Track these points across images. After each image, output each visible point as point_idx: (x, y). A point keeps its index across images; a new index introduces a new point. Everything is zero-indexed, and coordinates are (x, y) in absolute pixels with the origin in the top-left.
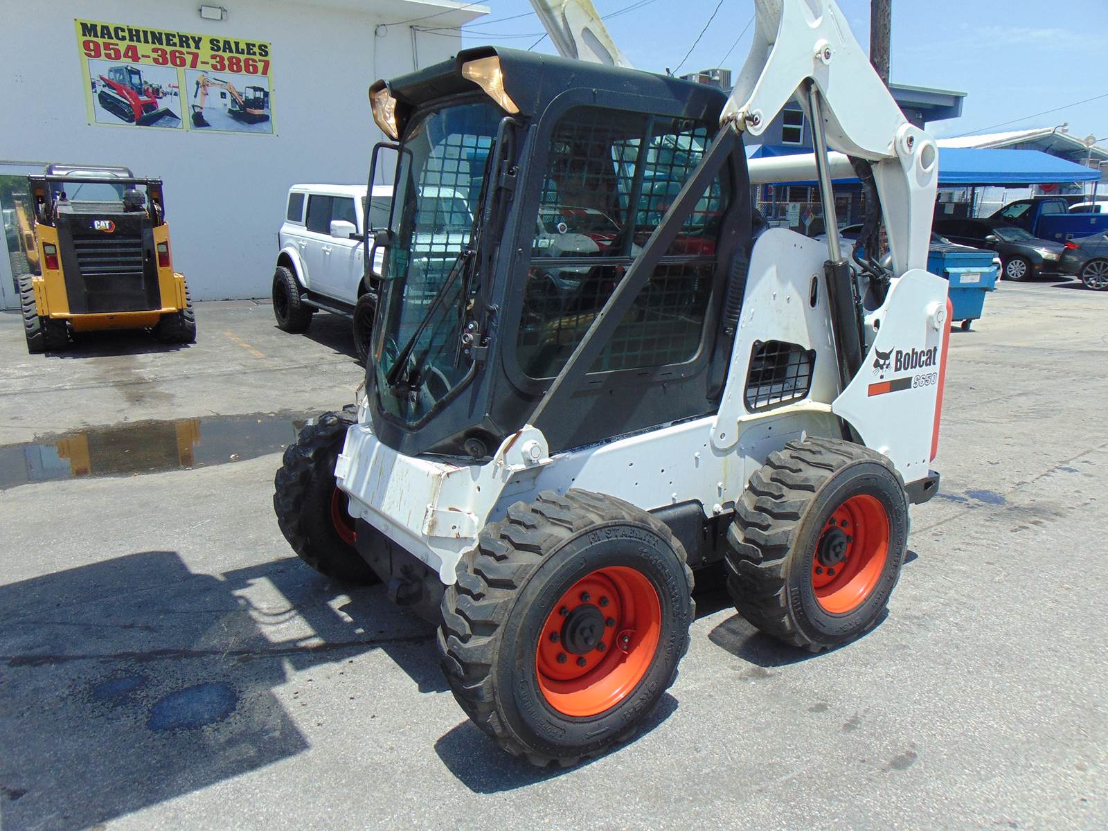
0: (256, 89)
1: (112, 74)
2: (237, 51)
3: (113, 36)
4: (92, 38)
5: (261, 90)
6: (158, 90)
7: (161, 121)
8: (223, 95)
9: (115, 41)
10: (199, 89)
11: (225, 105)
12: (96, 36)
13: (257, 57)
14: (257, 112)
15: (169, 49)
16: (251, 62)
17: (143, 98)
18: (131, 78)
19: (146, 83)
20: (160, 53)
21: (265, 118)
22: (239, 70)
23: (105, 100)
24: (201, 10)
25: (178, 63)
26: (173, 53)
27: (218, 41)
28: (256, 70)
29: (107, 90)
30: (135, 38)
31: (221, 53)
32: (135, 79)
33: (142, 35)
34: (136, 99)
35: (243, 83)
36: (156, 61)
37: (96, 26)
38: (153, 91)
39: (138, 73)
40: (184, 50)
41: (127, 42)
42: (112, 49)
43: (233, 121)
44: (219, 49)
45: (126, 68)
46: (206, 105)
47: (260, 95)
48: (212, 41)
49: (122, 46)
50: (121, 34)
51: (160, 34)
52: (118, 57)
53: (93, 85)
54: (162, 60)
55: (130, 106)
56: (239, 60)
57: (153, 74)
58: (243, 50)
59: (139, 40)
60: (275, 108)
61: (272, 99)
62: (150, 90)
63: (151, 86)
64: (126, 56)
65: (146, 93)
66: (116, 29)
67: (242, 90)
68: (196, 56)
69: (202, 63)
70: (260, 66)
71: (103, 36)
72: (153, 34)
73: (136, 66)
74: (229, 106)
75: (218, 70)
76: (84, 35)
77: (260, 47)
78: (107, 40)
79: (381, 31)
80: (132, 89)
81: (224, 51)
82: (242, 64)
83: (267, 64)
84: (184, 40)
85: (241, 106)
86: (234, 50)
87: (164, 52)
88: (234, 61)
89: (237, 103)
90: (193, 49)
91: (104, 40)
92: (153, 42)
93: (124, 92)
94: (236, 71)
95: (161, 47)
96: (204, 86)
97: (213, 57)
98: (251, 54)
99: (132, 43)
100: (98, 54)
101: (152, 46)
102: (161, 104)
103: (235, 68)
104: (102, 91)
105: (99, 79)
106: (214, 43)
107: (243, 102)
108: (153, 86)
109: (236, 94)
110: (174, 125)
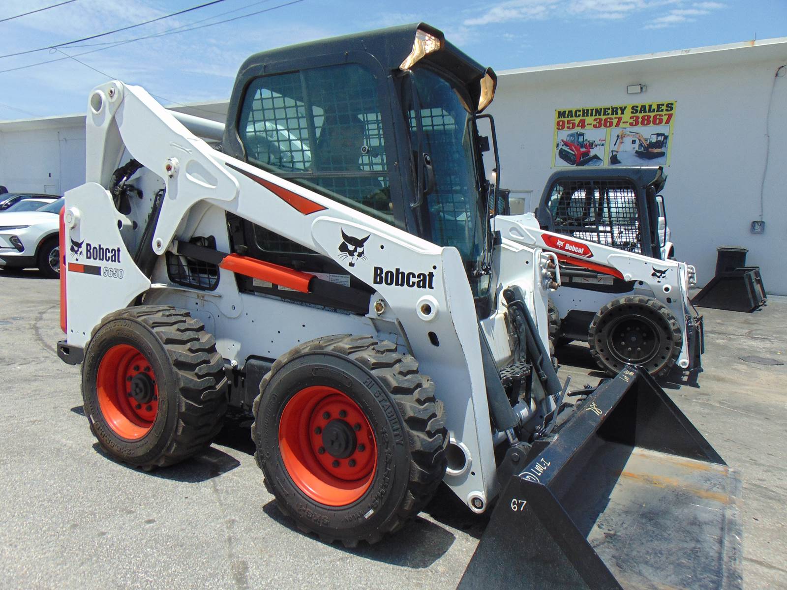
0: (658, 135)
1: (569, 138)
2: (650, 111)
3: (574, 114)
4: (562, 119)
5: (663, 135)
6: (592, 143)
7: (590, 163)
8: (634, 142)
9: (574, 118)
10: (619, 140)
11: (634, 148)
12: (564, 117)
13: (665, 112)
14: (657, 151)
15: (603, 117)
16: (658, 117)
17: (583, 150)
18: (578, 138)
19: (586, 140)
20: (598, 121)
21: (662, 154)
22: (648, 123)
23: (561, 153)
24: (628, 89)
25: (608, 125)
26: (606, 120)
27: (637, 107)
28: (661, 122)
29: (565, 148)
30: (585, 114)
31: (638, 114)
32: (581, 139)
33: (590, 111)
34: (578, 150)
35: (649, 133)
36: (595, 126)
37: (566, 111)
38: (589, 145)
39: (583, 135)
40: (613, 117)
41: (581, 118)
42: (571, 123)
43: (637, 159)
44: (637, 111)
45: (577, 133)
46: (621, 150)
47: (661, 138)
48: (633, 108)
49: (577, 120)
50: (578, 113)
51: (601, 109)
53: (558, 145)
54: (598, 125)
55: (575, 155)
56: (649, 117)
57: (591, 134)
58: (654, 110)
59: (587, 116)
60: (671, 148)
61: (670, 143)
64: (578, 126)
65: (585, 146)
66: (576, 112)
67: (648, 137)
68: (620, 119)
69: (624, 122)
70: (665, 118)
71: (568, 117)
72: (597, 110)
73: (582, 131)
74: (637, 149)
75: (633, 126)
77: (667, 106)
78: (570, 119)
79: (782, 72)
80: (578, 145)
81: (640, 112)
82: (651, 119)
83: (670, 116)
84: (614, 110)
85: (645, 148)
86: (647, 111)
87: (601, 120)
88: (646, 118)
89: (642, 146)
90: (619, 115)
91: (568, 119)
92: (596, 115)
93: (573, 147)
94: (647, 125)
95: (600, 117)
96: (622, 137)
97: (631, 118)
98: (659, 111)
99: (583, 118)
100: (563, 127)
101: (594, 117)
102: (593, 152)
103: (646, 122)
104: (561, 148)
105: (561, 141)
106: (635, 109)
107: (647, 145)
108: (590, 141)
109: (642, 140)
110: (597, 165)
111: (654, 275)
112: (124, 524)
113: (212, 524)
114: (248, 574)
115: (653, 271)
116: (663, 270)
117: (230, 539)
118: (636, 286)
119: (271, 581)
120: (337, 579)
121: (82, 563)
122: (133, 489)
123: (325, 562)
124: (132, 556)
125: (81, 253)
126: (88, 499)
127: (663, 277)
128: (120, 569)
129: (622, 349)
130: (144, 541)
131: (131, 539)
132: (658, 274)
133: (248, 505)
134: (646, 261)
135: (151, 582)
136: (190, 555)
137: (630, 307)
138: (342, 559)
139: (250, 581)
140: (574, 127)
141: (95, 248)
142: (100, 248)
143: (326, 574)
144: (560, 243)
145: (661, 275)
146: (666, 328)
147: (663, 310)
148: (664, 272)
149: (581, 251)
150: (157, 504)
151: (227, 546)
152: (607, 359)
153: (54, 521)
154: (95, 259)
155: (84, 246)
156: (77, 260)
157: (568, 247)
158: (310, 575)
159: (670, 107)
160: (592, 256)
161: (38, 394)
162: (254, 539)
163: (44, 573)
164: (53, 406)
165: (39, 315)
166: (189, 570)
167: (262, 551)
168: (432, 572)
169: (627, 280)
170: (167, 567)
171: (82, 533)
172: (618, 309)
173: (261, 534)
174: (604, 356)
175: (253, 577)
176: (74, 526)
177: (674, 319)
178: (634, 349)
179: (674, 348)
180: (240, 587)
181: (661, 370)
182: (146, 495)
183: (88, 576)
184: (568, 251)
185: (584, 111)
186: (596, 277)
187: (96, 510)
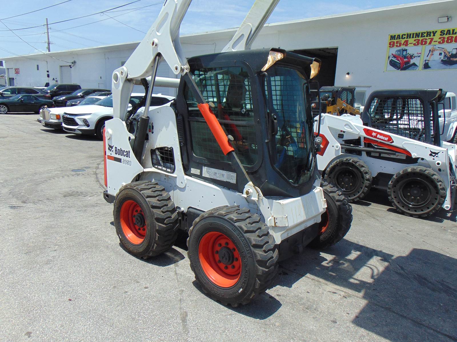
1: (397, 52)
2: (453, 34)
3: (401, 37)
4: (393, 41)
6: (412, 56)
7: (410, 68)
8: (440, 54)
9: (401, 40)
10: (430, 53)
11: (440, 58)
12: (395, 39)
14: (456, 59)
15: (421, 39)
17: (406, 60)
18: (403, 52)
19: (408, 53)
20: (417, 41)
22: (451, 41)
23: (391, 62)
24: (438, 20)
25: (424, 44)
26: (422, 40)
27: (444, 31)
29: (393, 59)
31: (444, 36)
32: (405, 53)
33: (412, 35)
34: (403, 60)
35: (451, 48)
36: (415, 45)
37: (396, 35)
38: (410, 56)
39: (406, 50)
40: (427, 38)
41: (405, 39)
42: (399, 43)
43: (442, 65)
44: (443, 35)
45: (402, 49)
46: (431, 59)
48: (441, 32)
49: (403, 41)
50: (404, 36)
51: (419, 33)
53: (389, 58)
54: (417, 43)
55: (400, 63)
56: (452, 37)
57: (411, 50)
58: (456, 33)
59: (410, 38)
63: (410, 54)
64: (403, 44)
65: (407, 58)
66: (402, 36)
68: (432, 39)
69: (434, 41)
72: (416, 34)
73: (406, 48)
74: (442, 58)
75: (441, 43)
78: (398, 40)
80: (402, 57)
81: (446, 34)
82: (454, 39)
84: (429, 34)
85: (448, 58)
86: (451, 33)
87: (419, 40)
88: (450, 38)
89: (446, 57)
90: (432, 37)
91: (397, 40)
92: (416, 37)
93: (399, 58)
94: (450, 42)
95: (418, 38)
96: (432, 51)
97: (440, 38)
99: (407, 39)
100: (393, 46)
101: (414, 39)
102: (412, 61)
103: (450, 41)
104: (391, 59)
105: (391, 55)
106: (442, 32)
107: (450, 56)
108: (411, 54)
109: (447, 52)
110: (415, 69)
111: (431, 155)
112: (135, 288)
113: (173, 291)
114: (187, 318)
115: (431, 153)
116: (437, 152)
117: (180, 300)
118: (419, 161)
119: (197, 323)
120: (227, 324)
121: (118, 306)
122: (139, 270)
123: (222, 315)
124: (138, 305)
125: (113, 151)
126: (120, 274)
127: (437, 157)
128: (133, 310)
129: (408, 197)
130: (143, 298)
131: (138, 296)
132: (434, 155)
133: (190, 283)
134: (426, 146)
135: (146, 318)
136: (163, 306)
137: (414, 174)
138: (231, 315)
139: (188, 322)
140: (400, 46)
141: (119, 149)
142: (121, 150)
143: (223, 322)
144: (374, 134)
145: (435, 155)
146: (436, 187)
147: (435, 177)
148: (437, 154)
149: (386, 139)
150: (149, 279)
151: (179, 303)
152: (398, 203)
153: (106, 284)
154: (119, 155)
155: (114, 148)
156: (111, 154)
157: (378, 136)
158: (215, 321)
160: (393, 142)
161: (98, 215)
162: (191, 301)
163: (103, 309)
164: (104, 221)
165: (97, 166)
166: (162, 314)
167: (194, 307)
168: (272, 325)
169: (413, 157)
170: (152, 312)
171: (118, 291)
172: (406, 175)
173: (195, 298)
174: (396, 201)
175: (189, 320)
176: (115, 287)
177: (441, 182)
178: (415, 197)
179: (439, 199)
180: (183, 324)
181: (431, 211)
182: (145, 274)
183: (120, 312)
184: (379, 138)
185: (408, 34)
186: (395, 154)
187: (123, 280)
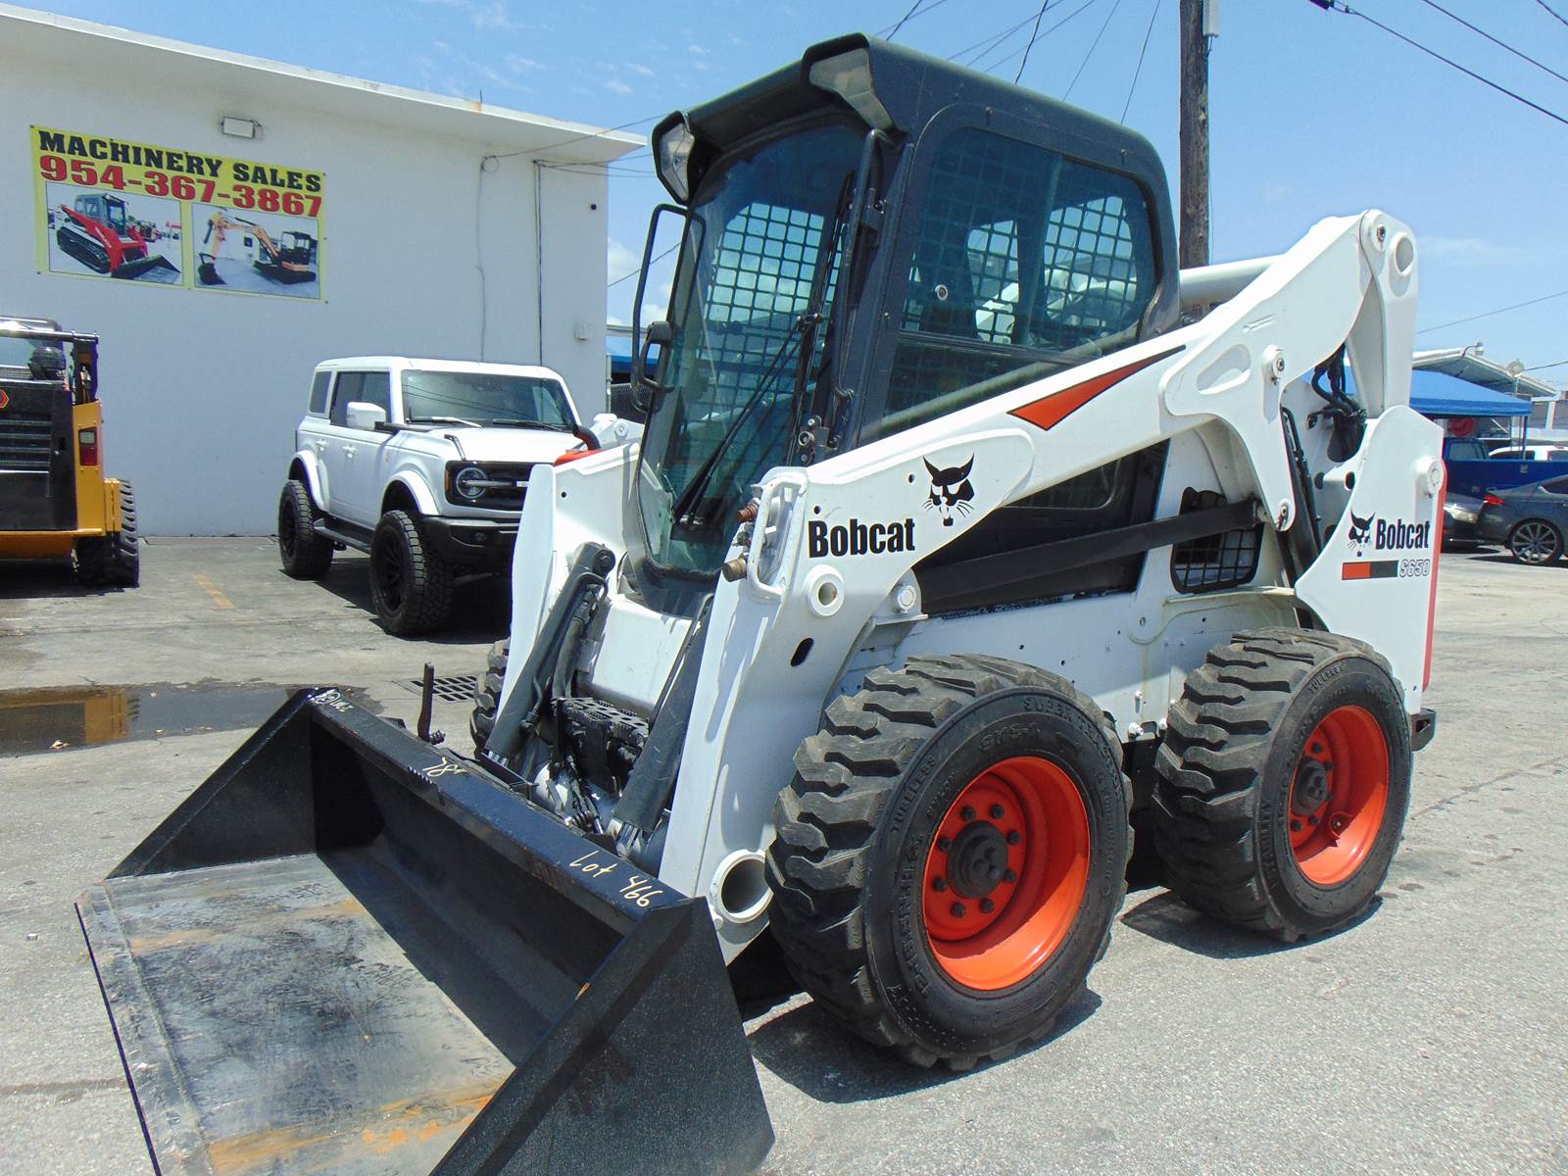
0: (298, 236)
1: (81, 204)
2: (274, 183)
3: (88, 151)
4: (55, 154)
5: (306, 237)
6: (149, 230)
7: (150, 273)
8: (248, 242)
9: (90, 159)
10: (212, 232)
11: (250, 256)
12: (61, 150)
13: (305, 192)
14: (298, 267)
15: (170, 174)
16: (293, 198)
17: (126, 240)
18: (109, 211)
19: (131, 218)
20: (157, 178)
21: (310, 277)
22: (275, 208)
23: (66, 241)
24: (223, 124)
25: (183, 194)
26: (176, 180)
27: (246, 167)
28: (300, 209)
29: (70, 226)
30: (120, 156)
31: (249, 184)
32: (116, 214)
33: (131, 153)
34: (115, 241)
35: (279, 227)
36: (150, 189)
37: (63, 136)
38: (142, 232)
39: (121, 204)
40: (195, 176)
41: (109, 162)
42: (84, 169)
43: (259, 278)
44: (246, 177)
45: (104, 198)
46: (220, 254)
47: (303, 244)
48: (236, 167)
49: (100, 166)
50: (99, 149)
51: (160, 153)
52: (92, 179)
53: (51, 219)
54: (160, 188)
55: (104, 250)
56: (275, 195)
57: (141, 206)
58: (282, 181)
59: (126, 160)
60: (325, 263)
61: (322, 252)
62: (138, 229)
63: (139, 223)
64: (105, 180)
65: (131, 233)
66: (93, 144)
67: (276, 236)
68: (210, 187)
69: (220, 195)
70: (308, 204)
71: (71, 152)
72: (149, 152)
73: (118, 195)
74: (257, 257)
75: (243, 206)
76: (44, 147)
77: (309, 178)
78: (77, 157)
79: (490, 165)
80: (110, 226)
81: (255, 181)
82: (280, 200)
83: (317, 202)
84: (195, 164)
85: (273, 259)
86: (269, 180)
87: (163, 178)
88: (269, 195)
89: (268, 254)
90: (208, 177)
91: (73, 157)
92: (148, 164)
93: (97, 230)
94: (271, 210)
95: (159, 170)
96: (220, 227)
97: (236, 188)
98: (293, 187)
99: (115, 164)
100: (61, 177)
101: (146, 169)
102: (153, 250)
103: (269, 204)
104: (63, 228)
105: (61, 211)
106: (240, 169)
107: (277, 252)
108: (143, 224)
109: (267, 241)
110: (170, 281)
159: (314, 182)
